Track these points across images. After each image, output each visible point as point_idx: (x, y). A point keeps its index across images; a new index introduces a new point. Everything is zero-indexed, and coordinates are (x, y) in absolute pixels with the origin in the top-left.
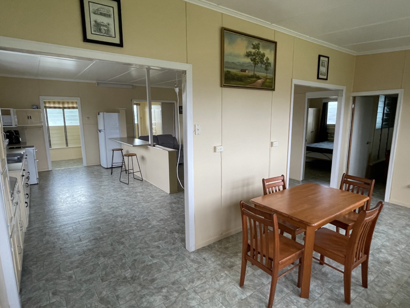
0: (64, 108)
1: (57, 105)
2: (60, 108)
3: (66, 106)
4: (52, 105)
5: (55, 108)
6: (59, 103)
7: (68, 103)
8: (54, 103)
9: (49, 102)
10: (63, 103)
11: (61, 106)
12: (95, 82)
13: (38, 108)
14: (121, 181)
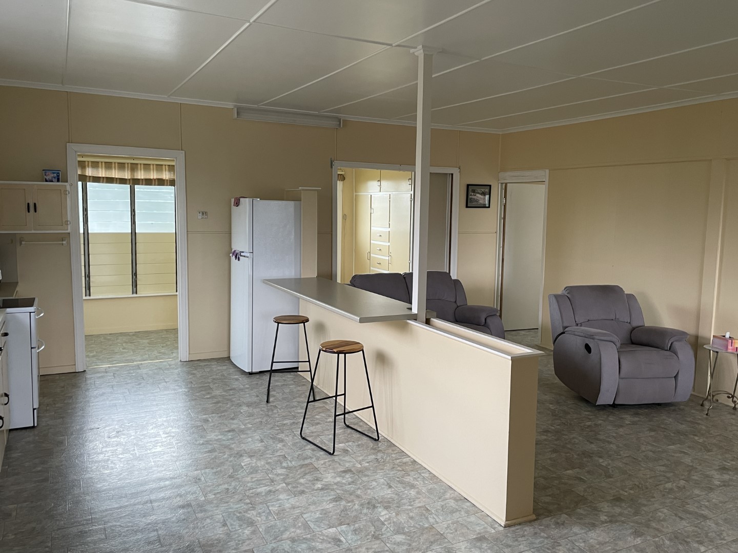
0: (136, 182)
1: (115, 174)
2: (122, 181)
3: (141, 175)
4: (102, 173)
5: (110, 180)
6: (122, 166)
7: (147, 167)
8: (108, 166)
9: (95, 165)
10: (134, 168)
11: (127, 175)
12: (230, 105)
13: (58, 181)
14: (304, 438)
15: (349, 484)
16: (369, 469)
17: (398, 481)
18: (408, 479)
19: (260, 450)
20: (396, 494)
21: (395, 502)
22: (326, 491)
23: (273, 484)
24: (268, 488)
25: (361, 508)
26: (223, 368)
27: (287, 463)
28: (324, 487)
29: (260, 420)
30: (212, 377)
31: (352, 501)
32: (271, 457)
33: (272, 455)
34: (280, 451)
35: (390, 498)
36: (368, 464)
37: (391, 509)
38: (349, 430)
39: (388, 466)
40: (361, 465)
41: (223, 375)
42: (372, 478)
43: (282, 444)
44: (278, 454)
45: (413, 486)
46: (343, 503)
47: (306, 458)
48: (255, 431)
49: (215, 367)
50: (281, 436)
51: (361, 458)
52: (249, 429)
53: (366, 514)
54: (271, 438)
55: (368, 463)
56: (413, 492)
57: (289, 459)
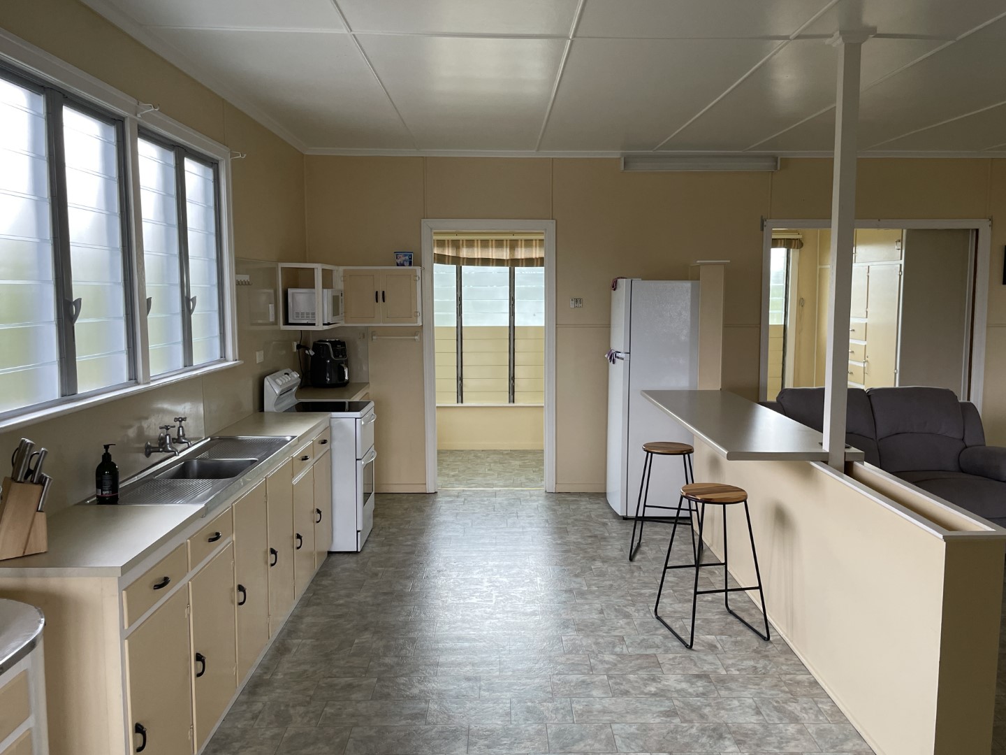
0: (514, 263)
1: (492, 253)
2: (500, 262)
3: (521, 253)
4: (477, 253)
5: (486, 262)
6: (499, 244)
7: (528, 243)
8: (485, 244)
9: (470, 244)
10: (513, 245)
11: (505, 254)
13: (410, 264)
14: (658, 618)
15: (697, 696)
16: (737, 681)
17: (775, 708)
18: (792, 707)
19: (593, 624)
20: (763, 726)
21: (756, 737)
22: (658, 699)
23: (591, 673)
24: (581, 677)
25: (700, 735)
26: (594, 508)
27: (622, 648)
28: (658, 692)
29: (611, 582)
30: (574, 517)
31: (691, 721)
32: (603, 636)
33: (606, 633)
34: (620, 630)
35: (750, 730)
36: (738, 673)
37: (746, 746)
38: (731, 618)
39: (769, 681)
40: (727, 672)
41: (589, 517)
42: (735, 694)
43: (625, 620)
44: (616, 633)
45: (795, 719)
46: (677, 721)
47: (651, 647)
48: (598, 597)
49: (585, 504)
50: (630, 610)
51: (730, 662)
52: (592, 592)
53: (703, 745)
54: (616, 609)
55: (738, 670)
56: (792, 729)
57: (627, 643)
